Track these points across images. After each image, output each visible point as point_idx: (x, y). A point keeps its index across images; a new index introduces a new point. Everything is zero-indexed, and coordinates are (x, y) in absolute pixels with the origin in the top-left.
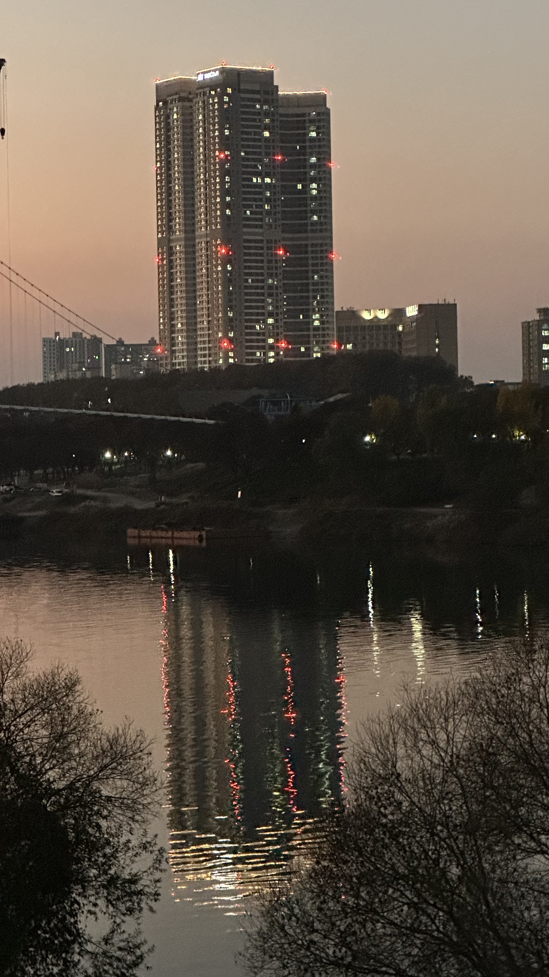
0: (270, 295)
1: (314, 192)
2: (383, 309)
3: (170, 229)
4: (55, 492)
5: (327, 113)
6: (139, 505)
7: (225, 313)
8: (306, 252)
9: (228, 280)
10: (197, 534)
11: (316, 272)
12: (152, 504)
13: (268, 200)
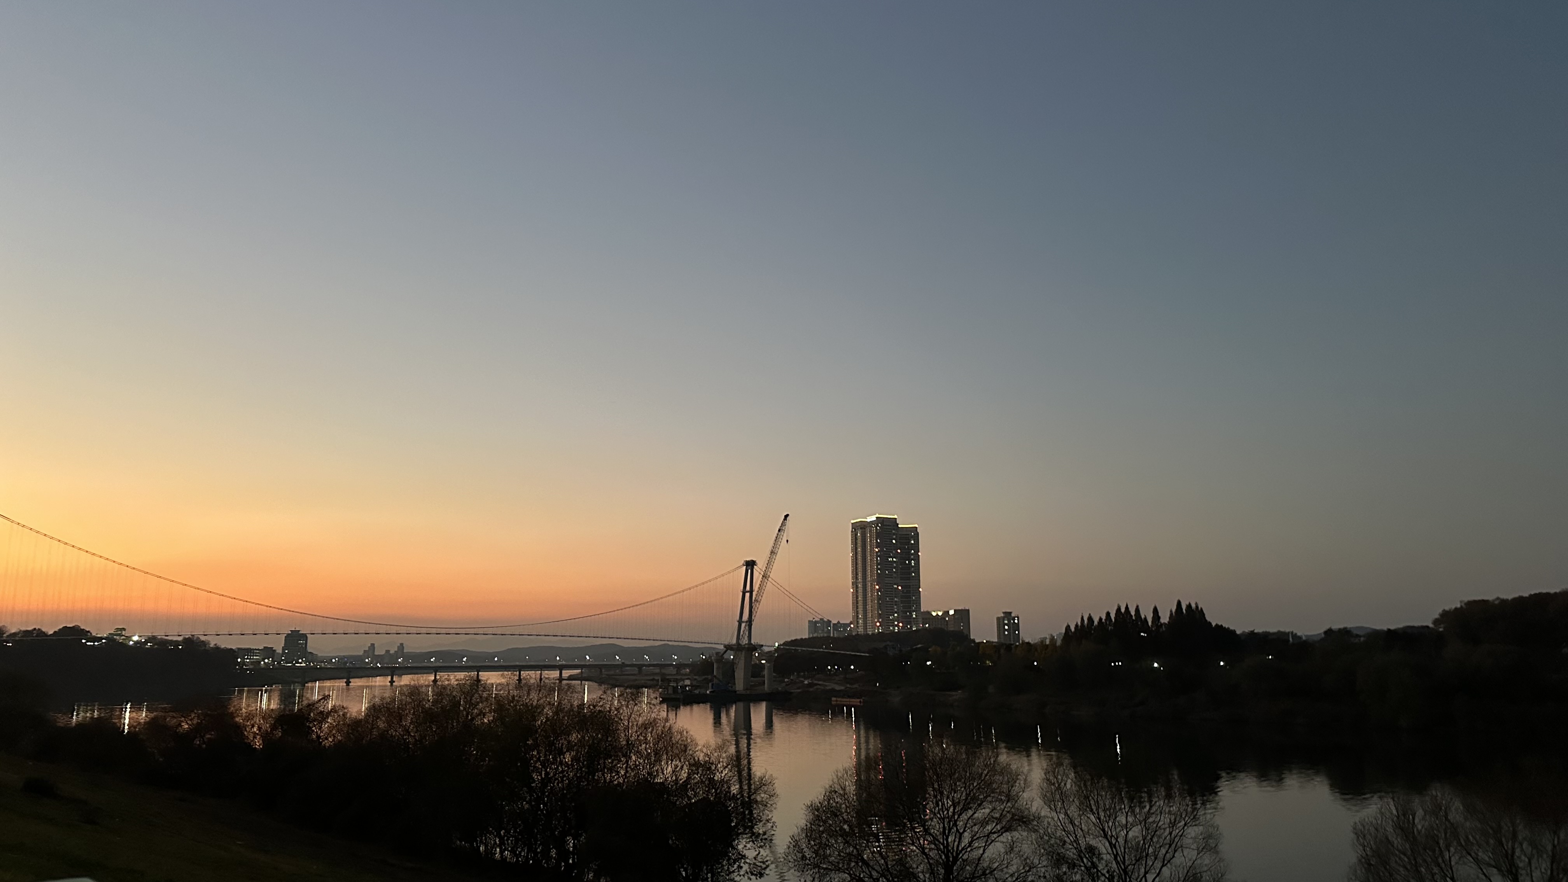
0: (896, 605)
1: (913, 564)
2: (940, 611)
3: (857, 578)
4: (806, 682)
5: (918, 533)
6: (838, 688)
7: (878, 612)
8: (910, 588)
9: (879, 598)
10: (859, 700)
11: (914, 596)
12: (843, 688)
13: (895, 568)
